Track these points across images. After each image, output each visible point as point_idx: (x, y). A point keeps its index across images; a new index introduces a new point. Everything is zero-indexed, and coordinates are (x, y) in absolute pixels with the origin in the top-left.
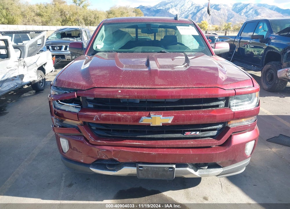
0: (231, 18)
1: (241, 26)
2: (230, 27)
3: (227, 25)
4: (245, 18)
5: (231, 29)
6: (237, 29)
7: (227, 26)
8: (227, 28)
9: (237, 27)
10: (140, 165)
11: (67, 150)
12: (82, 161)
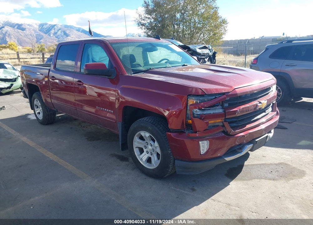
0: (40, 39)
1: (56, 47)
2: (44, 48)
3: (40, 46)
4: (55, 39)
5: (46, 51)
6: (52, 51)
7: (41, 48)
8: (41, 49)
9: (52, 49)
10: (256, 140)
11: (205, 151)
12: (219, 155)
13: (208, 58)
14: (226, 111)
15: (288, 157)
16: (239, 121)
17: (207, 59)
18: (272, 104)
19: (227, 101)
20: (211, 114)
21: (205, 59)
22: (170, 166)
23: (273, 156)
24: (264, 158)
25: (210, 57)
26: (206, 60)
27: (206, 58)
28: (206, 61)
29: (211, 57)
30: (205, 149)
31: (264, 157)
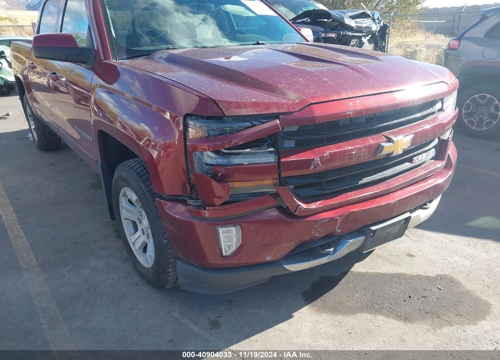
10: (374, 228)
11: (234, 248)
12: (269, 258)
13: (370, 36)
14: (282, 160)
15: (467, 263)
16: (326, 182)
17: (368, 38)
18: (436, 142)
19: (289, 135)
20: (242, 164)
21: (363, 39)
22: (169, 270)
23: (430, 257)
24: (409, 258)
25: (373, 34)
26: (365, 40)
27: (365, 36)
28: (364, 43)
29: (377, 34)
30: (234, 244)
31: (410, 255)
